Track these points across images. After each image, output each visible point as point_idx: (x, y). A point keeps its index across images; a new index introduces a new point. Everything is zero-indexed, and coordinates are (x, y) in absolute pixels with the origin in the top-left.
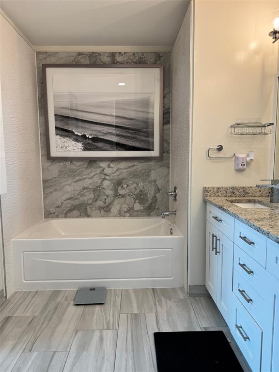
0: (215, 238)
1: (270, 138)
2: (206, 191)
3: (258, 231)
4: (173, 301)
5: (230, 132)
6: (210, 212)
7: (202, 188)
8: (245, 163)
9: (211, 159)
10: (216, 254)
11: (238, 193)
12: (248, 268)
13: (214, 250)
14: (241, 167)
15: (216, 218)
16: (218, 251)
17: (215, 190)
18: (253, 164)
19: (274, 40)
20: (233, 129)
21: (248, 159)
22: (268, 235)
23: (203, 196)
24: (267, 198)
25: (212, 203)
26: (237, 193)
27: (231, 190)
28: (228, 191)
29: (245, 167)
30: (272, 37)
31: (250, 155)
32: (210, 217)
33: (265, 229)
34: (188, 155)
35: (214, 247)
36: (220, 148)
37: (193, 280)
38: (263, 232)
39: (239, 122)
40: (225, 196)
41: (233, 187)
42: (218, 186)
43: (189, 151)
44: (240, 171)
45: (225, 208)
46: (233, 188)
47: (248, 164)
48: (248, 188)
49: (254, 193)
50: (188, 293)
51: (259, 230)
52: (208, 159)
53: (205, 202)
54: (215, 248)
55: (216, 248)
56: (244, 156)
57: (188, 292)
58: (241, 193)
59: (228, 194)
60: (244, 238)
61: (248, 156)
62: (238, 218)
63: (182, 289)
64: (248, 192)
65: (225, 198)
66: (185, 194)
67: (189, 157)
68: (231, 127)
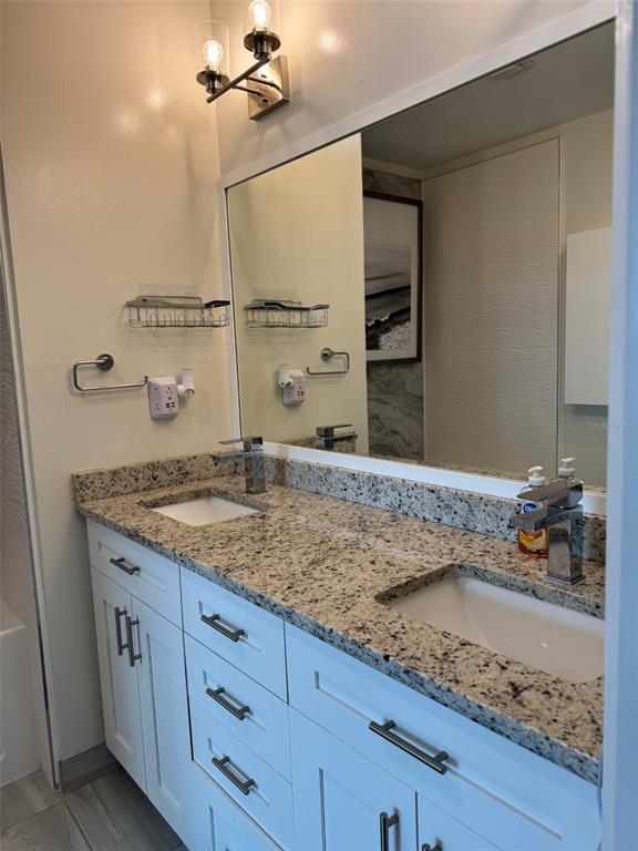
0: (122, 618)
1: (224, 336)
2: (79, 485)
3: (258, 605)
4: (11, 833)
5: (126, 318)
6: (100, 544)
7: (68, 478)
8: (175, 399)
9: (83, 395)
10: (133, 665)
11: (168, 477)
12: (236, 701)
13: (125, 651)
14: (166, 411)
15: (119, 563)
16: (136, 653)
17: (107, 479)
18: (192, 400)
19: (210, 95)
20: (134, 311)
21: (181, 388)
22: (288, 615)
23: (75, 499)
24: (235, 480)
25: (104, 522)
26: (164, 477)
27: (149, 473)
28: (141, 476)
29: (176, 410)
30: (205, 88)
31: (184, 379)
32: (101, 561)
33: (277, 599)
34: (13, 384)
35: (124, 642)
36: (106, 364)
37: (68, 743)
38: (273, 608)
39: (146, 293)
40: (136, 491)
41: (153, 464)
42: (113, 466)
43: (12, 372)
44: (163, 420)
45: (145, 535)
46: (153, 466)
47: (182, 400)
48: (189, 460)
49: (203, 471)
50: (56, 787)
51: (260, 601)
52: (76, 394)
53: (81, 517)
54: (127, 646)
55: (130, 645)
56: (170, 381)
57: (58, 781)
58: (174, 476)
59: (142, 484)
60: (213, 621)
61: (180, 381)
62: (193, 568)
63: (37, 777)
64: (189, 470)
65: (137, 498)
66: (19, 502)
67: (15, 389)
68: (130, 305)
